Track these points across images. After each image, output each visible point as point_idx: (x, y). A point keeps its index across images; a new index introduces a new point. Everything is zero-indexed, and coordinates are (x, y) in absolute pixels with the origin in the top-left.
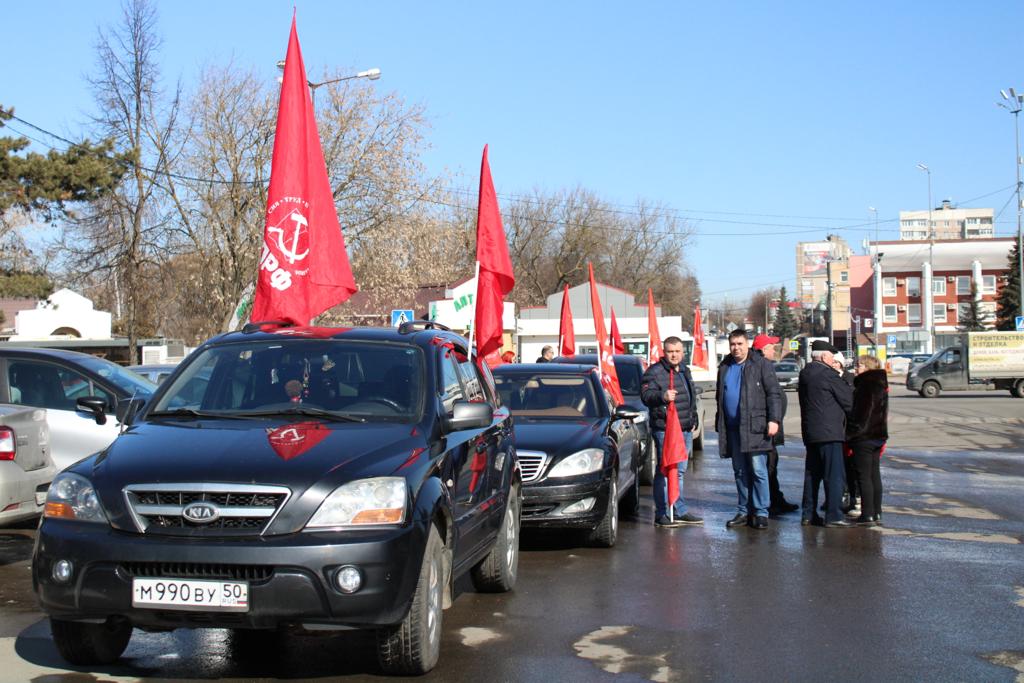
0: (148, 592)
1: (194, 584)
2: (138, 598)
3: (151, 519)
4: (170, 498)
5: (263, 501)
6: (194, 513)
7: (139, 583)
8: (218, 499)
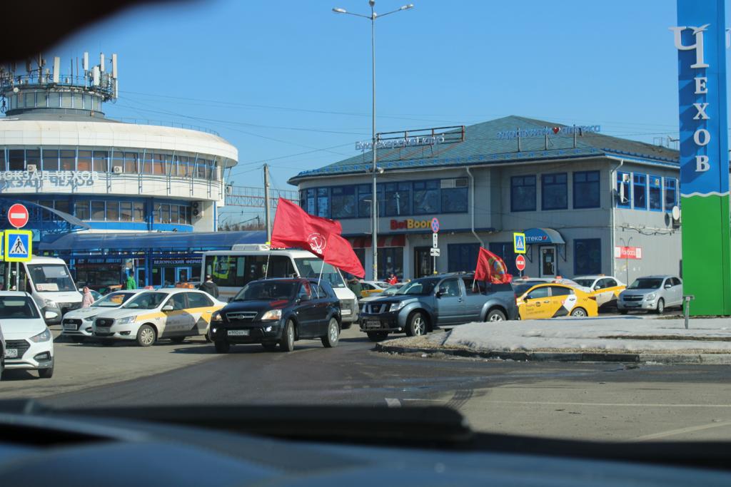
0: (230, 333)
1: (239, 331)
2: (229, 334)
3: (231, 319)
4: (235, 315)
5: (252, 314)
6: (239, 317)
7: (229, 331)
8: (244, 314)
